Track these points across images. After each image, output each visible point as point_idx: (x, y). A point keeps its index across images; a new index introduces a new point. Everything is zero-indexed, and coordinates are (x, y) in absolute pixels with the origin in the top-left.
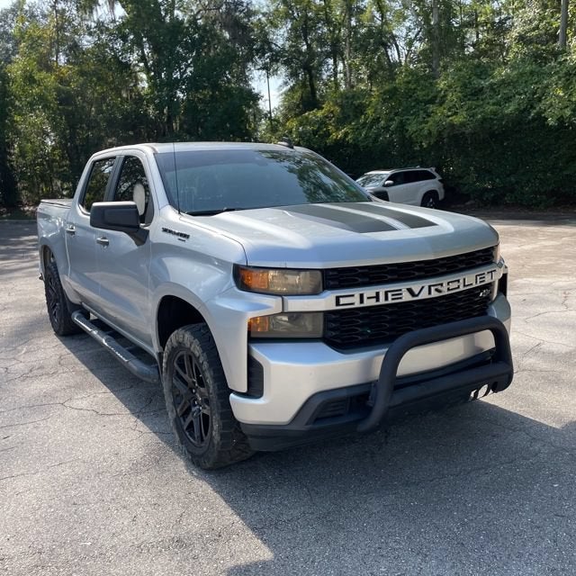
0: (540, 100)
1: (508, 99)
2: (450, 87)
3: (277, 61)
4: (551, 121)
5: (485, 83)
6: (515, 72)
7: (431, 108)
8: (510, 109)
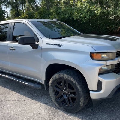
0: (72, 15)
1: (66, 15)
2: (53, 11)
3: (9, 4)
4: (75, 19)
5: (61, 11)
6: (67, 9)
7: (50, 16)
8: (67, 17)
